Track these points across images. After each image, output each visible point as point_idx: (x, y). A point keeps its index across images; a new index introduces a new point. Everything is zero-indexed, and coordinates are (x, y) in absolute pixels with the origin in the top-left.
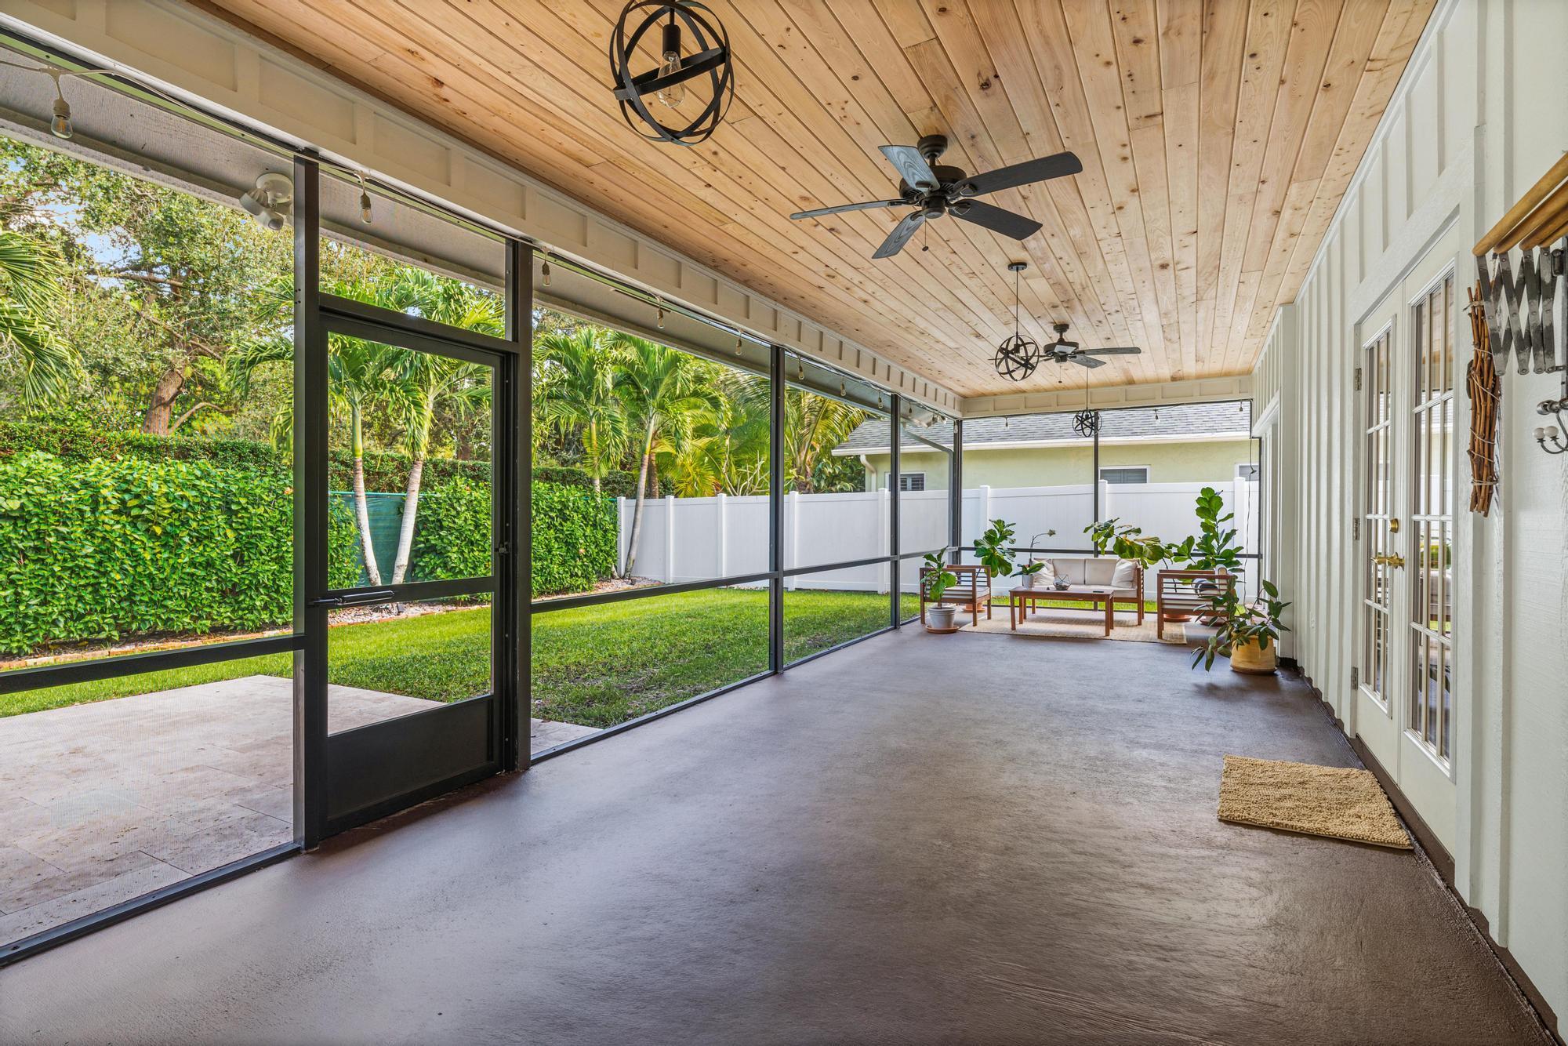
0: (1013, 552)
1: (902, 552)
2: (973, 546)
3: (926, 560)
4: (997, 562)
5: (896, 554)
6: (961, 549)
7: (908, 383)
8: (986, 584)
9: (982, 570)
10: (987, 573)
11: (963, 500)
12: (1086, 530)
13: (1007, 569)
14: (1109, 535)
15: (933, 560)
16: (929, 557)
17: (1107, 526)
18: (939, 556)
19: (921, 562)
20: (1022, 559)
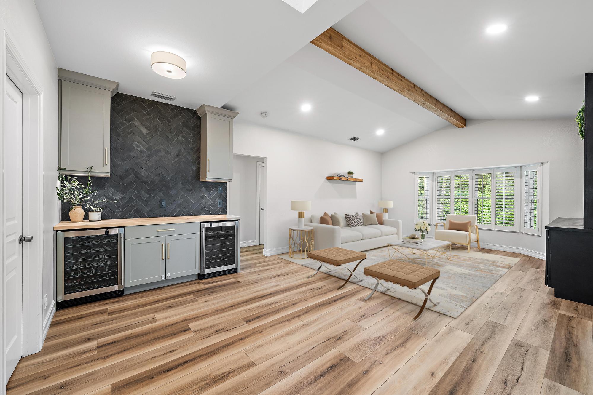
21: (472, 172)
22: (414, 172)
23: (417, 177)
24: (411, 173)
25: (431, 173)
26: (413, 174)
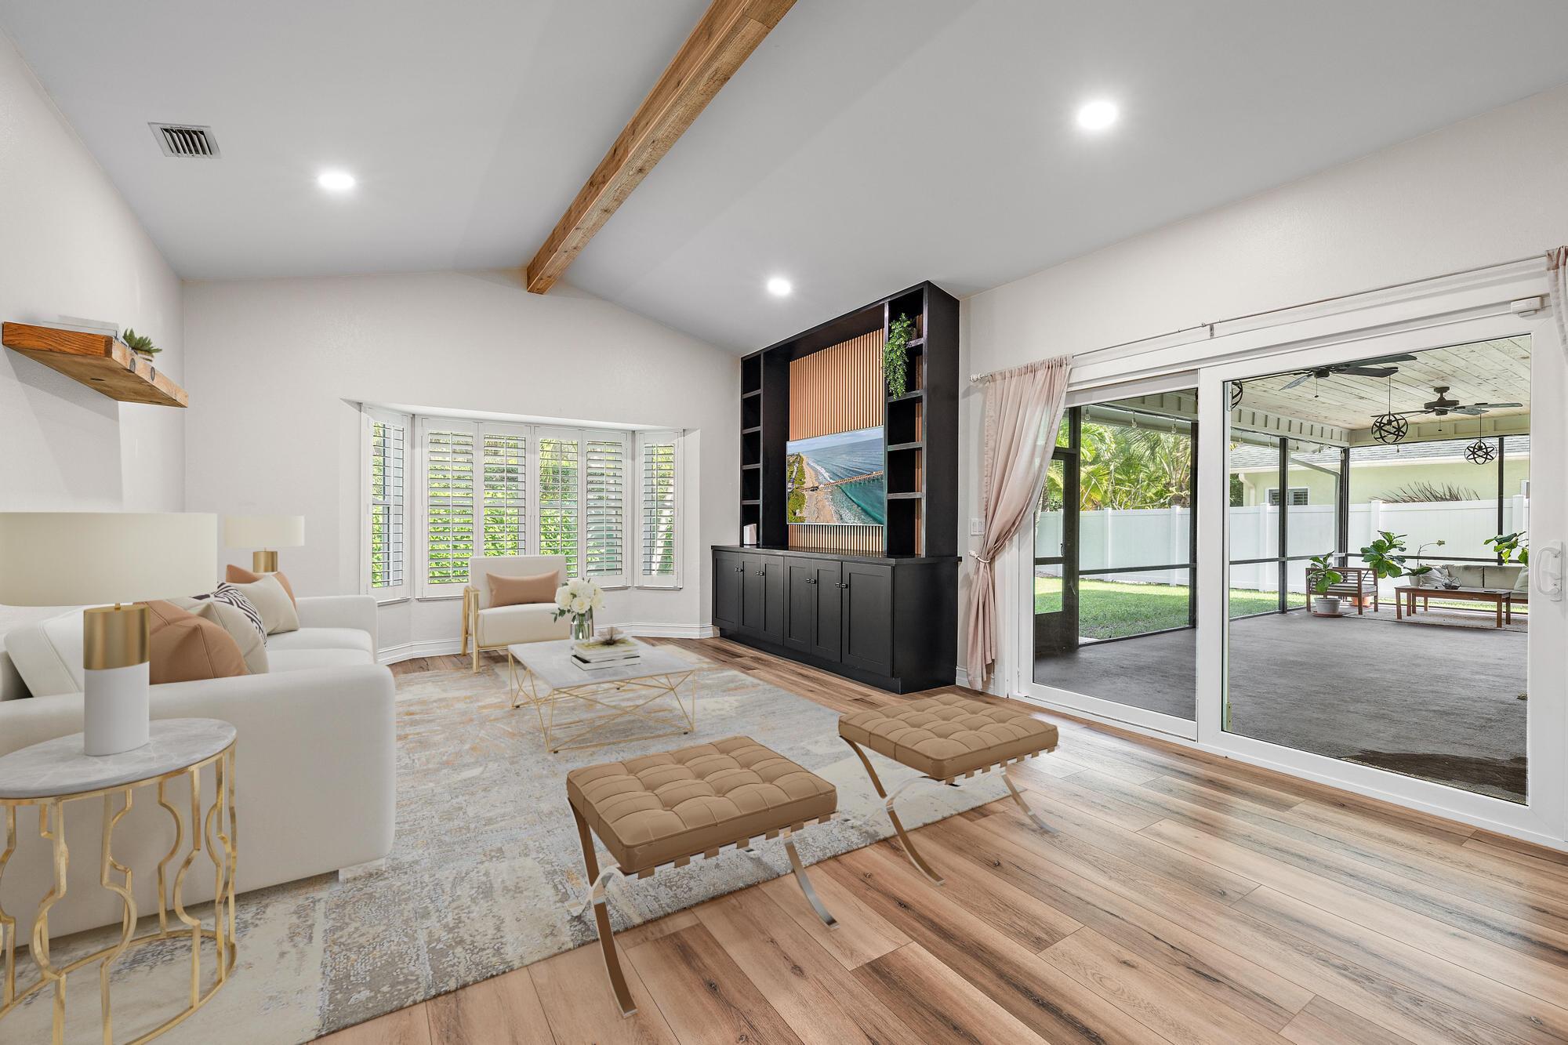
0: (1402, 559)
1: (1289, 554)
2: (1360, 553)
3: (1312, 562)
4: (1385, 566)
5: (1284, 556)
6: (1347, 555)
7: (1295, 427)
8: (1373, 583)
9: (1371, 572)
10: (1375, 574)
11: (1350, 514)
12: (1487, 542)
13: (1396, 573)
14: (1512, 547)
15: (1320, 562)
16: (1315, 559)
17: (1509, 539)
18: (1325, 559)
19: (1308, 564)
20: (1412, 564)
21: (533, 431)
22: (360, 404)
23: (369, 424)
24: (345, 401)
25: (404, 414)
26: (354, 411)
